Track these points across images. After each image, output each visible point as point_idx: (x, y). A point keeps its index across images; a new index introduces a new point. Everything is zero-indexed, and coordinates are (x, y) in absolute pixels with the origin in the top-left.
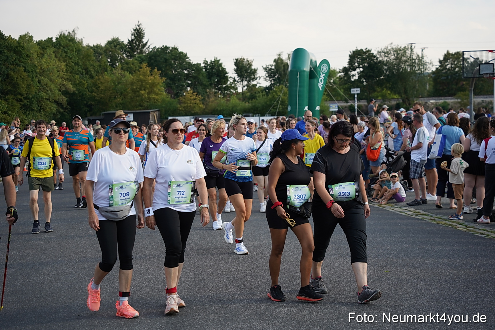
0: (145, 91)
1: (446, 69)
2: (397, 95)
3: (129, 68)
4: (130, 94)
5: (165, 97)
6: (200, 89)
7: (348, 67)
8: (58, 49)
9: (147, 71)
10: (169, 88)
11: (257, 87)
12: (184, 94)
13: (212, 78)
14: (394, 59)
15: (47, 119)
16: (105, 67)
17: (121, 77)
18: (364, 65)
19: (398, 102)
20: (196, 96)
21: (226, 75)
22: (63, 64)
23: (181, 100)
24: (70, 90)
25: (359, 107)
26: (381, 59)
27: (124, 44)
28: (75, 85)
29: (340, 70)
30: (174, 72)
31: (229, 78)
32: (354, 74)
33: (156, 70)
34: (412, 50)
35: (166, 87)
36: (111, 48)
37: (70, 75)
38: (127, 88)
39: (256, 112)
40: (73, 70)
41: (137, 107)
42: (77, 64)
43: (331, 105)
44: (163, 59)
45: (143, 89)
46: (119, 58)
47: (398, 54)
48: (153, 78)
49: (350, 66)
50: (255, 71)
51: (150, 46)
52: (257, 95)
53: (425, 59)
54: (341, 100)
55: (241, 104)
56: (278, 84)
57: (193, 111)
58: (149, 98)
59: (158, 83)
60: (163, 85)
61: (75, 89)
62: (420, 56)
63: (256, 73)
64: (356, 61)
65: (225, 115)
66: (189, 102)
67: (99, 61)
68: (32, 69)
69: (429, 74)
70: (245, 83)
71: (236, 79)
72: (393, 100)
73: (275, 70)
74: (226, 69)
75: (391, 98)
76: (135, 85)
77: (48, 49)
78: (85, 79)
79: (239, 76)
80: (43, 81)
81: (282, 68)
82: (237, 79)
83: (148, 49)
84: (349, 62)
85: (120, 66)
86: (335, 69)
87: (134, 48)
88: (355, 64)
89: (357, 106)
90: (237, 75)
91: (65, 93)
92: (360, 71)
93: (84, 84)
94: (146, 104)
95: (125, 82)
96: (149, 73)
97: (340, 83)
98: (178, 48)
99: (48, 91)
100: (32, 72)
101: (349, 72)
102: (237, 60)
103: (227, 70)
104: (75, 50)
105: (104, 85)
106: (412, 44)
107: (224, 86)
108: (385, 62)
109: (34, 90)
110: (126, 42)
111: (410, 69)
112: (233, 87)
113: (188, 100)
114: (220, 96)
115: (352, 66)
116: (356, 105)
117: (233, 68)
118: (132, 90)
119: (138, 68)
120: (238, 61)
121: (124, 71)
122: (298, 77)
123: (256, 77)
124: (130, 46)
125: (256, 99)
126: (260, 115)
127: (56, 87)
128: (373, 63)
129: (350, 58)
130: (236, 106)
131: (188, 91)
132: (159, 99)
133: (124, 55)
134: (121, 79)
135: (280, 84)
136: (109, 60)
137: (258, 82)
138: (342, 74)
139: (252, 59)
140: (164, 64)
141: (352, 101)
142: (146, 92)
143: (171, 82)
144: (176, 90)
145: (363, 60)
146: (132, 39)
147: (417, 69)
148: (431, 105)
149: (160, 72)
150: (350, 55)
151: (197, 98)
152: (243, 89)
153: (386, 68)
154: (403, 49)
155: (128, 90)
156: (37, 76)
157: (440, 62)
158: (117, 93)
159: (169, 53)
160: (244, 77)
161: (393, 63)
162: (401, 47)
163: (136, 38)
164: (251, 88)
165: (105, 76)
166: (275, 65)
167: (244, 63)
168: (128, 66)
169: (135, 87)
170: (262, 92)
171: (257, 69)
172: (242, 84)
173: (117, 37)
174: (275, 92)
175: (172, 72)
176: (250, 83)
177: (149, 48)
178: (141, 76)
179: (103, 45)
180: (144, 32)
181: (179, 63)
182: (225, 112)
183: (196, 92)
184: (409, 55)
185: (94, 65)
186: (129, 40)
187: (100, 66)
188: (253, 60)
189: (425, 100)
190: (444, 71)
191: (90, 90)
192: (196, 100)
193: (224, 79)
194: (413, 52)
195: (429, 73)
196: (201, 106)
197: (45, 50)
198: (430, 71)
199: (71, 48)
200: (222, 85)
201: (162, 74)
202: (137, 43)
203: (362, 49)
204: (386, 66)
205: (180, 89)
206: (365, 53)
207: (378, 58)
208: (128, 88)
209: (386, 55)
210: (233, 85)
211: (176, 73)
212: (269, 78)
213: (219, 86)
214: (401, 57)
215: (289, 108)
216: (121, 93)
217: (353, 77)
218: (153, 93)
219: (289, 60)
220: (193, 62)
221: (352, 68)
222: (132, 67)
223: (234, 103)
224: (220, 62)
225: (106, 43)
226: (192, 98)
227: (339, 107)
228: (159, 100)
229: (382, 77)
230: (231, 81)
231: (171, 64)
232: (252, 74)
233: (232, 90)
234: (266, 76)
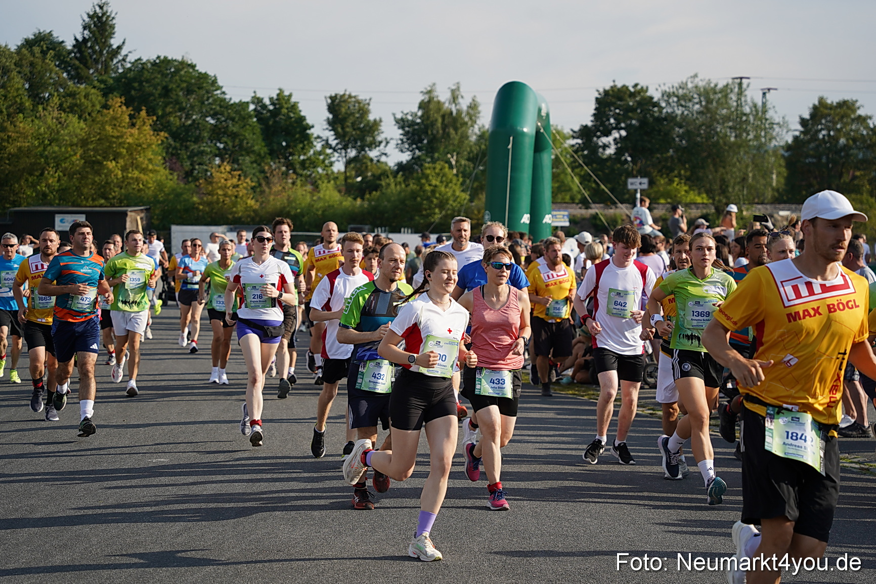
0: (117, 162)
1: (818, 139)
2: (704, 196)
3: (76, 105)
4: (78, 169)
5: (164, 177)
6: (247, 162)
7: (593, 126)
9: (122, 116)
10: (172, 157)
11: (381, 164)
12: (209, 173)
13: (276, 139)
14: (699, 113)
16: (18, 100)
17: (59, 126)
18: (631, 124)
19: (704, 211)
20: (239, 179)
21: (308, 131)
23: (201, 186)
26: (670, 110)
27: (64, 48)
29: (574, 132)
30: (183, 120)
31: (313, 139)
32: (607, 144)
33: (143, 113)
34: (740, 93)
35: (164, 155)
36: (35, 55)
38: (72, 153)
41: (93, 200)
43: (554, 213)
44: (159, 87)
45: (111, 158)
46: (51, 81)
47: (709, 101)
48: (137, 131)
49: (599, 123)
50: (376, 124)
51: (127, 55)
53: (770, 114)
54: (573, 203)
55: (344, 204)
57: (231, 214)
58: (126, 180)
59: (150, 145)
60: (160, 151)
62: (760, 106)
63: (378, 130)
64: (611, 113)
65: (307, 227)
66: (220, 192)
70: (352, 153)
71: (330, 142)
72: (693, 206)
73: (422, 127)
74: (305, 117)
75: (688, 200)
76: (91, 147)
79: (338, 136)
81: (439, 124)
82: (333, 143)
83: (123, 62)
84: (594, 115)
85: (55, 100)
87: (88, 58)
88: (609, 120)
90: (332, 133)
92: (620, 136)
94: (116, 193)
95: (67, 138)
96: (127, 120)
98: (194, 63)
101: (595, 139)
102: (333, 98)
103: (309, 121)
105: (16, 143)
106: (741, 78)
107: (302, 157)
108: (679, 118)
110: (70, 44)
111: (736, 137)
112: (323, 161)
113: (220, 188)
115: (602, 124)
117: (325, 118)
118: (82, 157)
119: (98, 107)
120: (337, 101)
121: (64, 111)
123: (379, 139)
124: (78, 55)
125: (381, 192)
126: (387, 228)
128: (651, 119)
129: (597, 106)
130: (329, 206)
131: (217, 167)
132: (147, 182)
133: (65, 75)
134: (58, 132)
135: (432, 157)
136: (28, 85)
137: (383, 151)
138: (579, 141)
139: (368, 98)
140: (162, 100)
141: (598, 205)
142: (119, 165)
143: (178, 145)
144: (188, 163)
145: (629, 111)
147: (751, 136)
149: (155, 118)
150: (597, 99)
151: (240, 183)
152: (346, 167)
153: (681, 131)
154: (721, 91)
155: (74, 159)
157: (803, 122)
158: (48, 164)
159: (173, 74)
160: (349, 140)
161: (697, 122)
162: (716, 86)
163: (93, 35)
165: (18, 124)
167: (352, 108)
168: (74, 102)
169: (91, 153)
171: (381, 121)
172: (346, 156)
173: (48, 31)
174: (425, 176)
175: (181, 119)
176: (363, 153)
177: (124, 60)
178: (108, 128)
179: (13, 48)
180: (113, 21)
181: (198, 100)
182: (306, 219)
183: (239, 170)
184: (735, 104)
186: (76, 40)
188: (370, 99)
189: (767, 209)
190: (812, 145)
192: (238, 189)
193: (302, 142)
194: (743, 99)
195: (777, 148)
196: (251, 202)
198: (782, 143)
200: (296, 157)
201: (158, 124)
202: (97, 48)
203: (627, 84)
204: (680, 127)
205: (199, 161)
206: (632, 95)
207: (663, 108)
208: (75, 154)
209: (683, 103)
210: (322, 157)
211: (189, 122)
212: (410, 145)
214: (717, 109)
217: (604, 149)
218: (136, 168)
219: (457, 104)
220: (231, 99)
221: (601, 128)
222: (83, 104)
223: (327, 198)
224: (293, 100)
225: (20, 43)
226: (229, 183)
227: (569, 220)
228: (150, 185)
229: (670, 153)
230: (318, 146)
231: (177, 102)
232: (369, 132)
233: (320, 170)
234: (402, 140)
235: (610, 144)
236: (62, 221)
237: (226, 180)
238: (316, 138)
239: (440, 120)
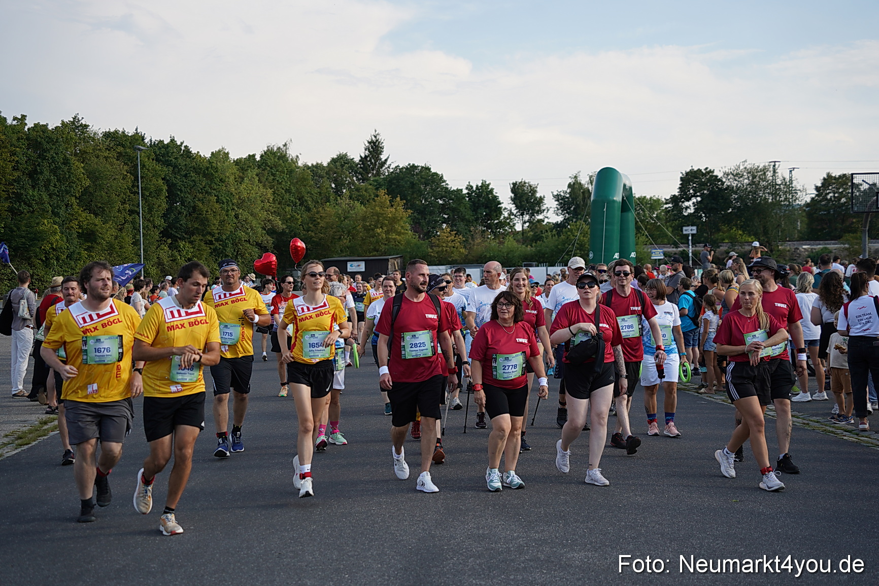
0: (383, 229)
1: (827, 199)
2: (752, 237)
3: (360, 196)
4: (361, 234)
5: (410, 237)
6: (461, 226)
7: (679, 195)
8: (264, 170)
9: (385, 201)
10: (416, 225)
11: (544, 223)
12: (438, 233)
13: (479, 211)
14: (749, 184)
15: (246, 269)
16: (327, 195)
17: (349, 209)
18: (703, 193)
20: (455, 237)
21: (499, 206)
22: (271, 191)
23: (433, 242)
24: (278, 228)
25: (694, 253)
26: (727, 183)
27: (354, 162)
28: (285, 220)
29: (667, 200)
30: (423, 202)
31: (502, 210)
32: (688, 206)
33: (398, 199)
34: (774, 171)
35: (412, 223)
36: (336, 168)
37: (279, 206)
38: (357, 224)
39: (541, 260)
40: (283, 199)
41: (370, 253)
42: (288, 191)
43: (654, 251)
44: (408, 183)
45: (379, 226)
46: (347, 182)
47: (754, 177)
48: (394, 210)
49: (683, 193)
50: (541, 199)
51: (390, 165)
52: (544, 235)
53: (794, 183)
54: (668, 244)
55: (520, 249)
56: (574, 220)
57: (450, 257)
58: (388, 239)
59: (401, 218)
60: (408, 221)
61: (285, 227)
62: (788, 179)
63: (542, 202)
64: (691, 187)
66: (444, 245)
67: (318, 187)
68: (228, 198)
69: (801, 207)
70: (527, 218)
71: (512, 211)
72: (746, 244)
73: (570, 199)
74: (498, 197)
75: (743, 240)
76: (368, 220)
77: (249, 171)
78: (299, 212)
79: (517, 207)
80: (242, 215)
81: (581, 197)
82: (515, 212)
83: (388, 169)
84: (680, 188)
85: (348, 193)
86: (660, 198)
87: (368, 167)
88: (689, 191)
89: (692, 252)
90: (514, 205)
91: (272, 232)
92: (697, 201)
93: (298, 219)
94: (383, 248)
95: (354, 216)
96: (388, 203)
97: (667, 219)
98: (430, 167)
99: (248, 229)
100: (227, 202)
101: (680, 203)
102: (514, 184)
103: (501, 199)
104: (286, 171)
105: (325, 220)
106: (775, 162)
107: (496, 221)
108: (735, 188)
109: (229, 228)
110: (357, 159)
111: (772, 199)
112: (509, 223)
113: (444, 242)
114: (489, 236)
115: (685, 194)
116: (690, 251)
117: (510, 196)
118: (365, 227)
119: (373, 197)
120: (517, 186)
121: (353, 200)
122: (605, 210)
123: (544, 208)
124: (362, 166)
125: (543, 241)
126: (547, 264)
127: (260, 224)
128: (716, 190)
129: (682, 182)
130: (511, 251)
131: (443, 229)
133: (355, 178)
134: (349, 212)
135: (576, 218)
136: (333, 186)
137: (546, 216)
138: (670, 205)
139: (536, 184)
140: (411, 190)
141: (684, 245)
142: (384, 231)
143: (420, 217)
144: (426, 228)
145: (702, 185)
146: (365, 156)
147: (783, 199)
148: (805, 252)
149: (405, 201)
150: (681, 178)
152: (523, 226)
153: (736, 196)
154: (762, 170)
155: (358, 228)
156: (233, 209)
157: (817, 189)
158: (343, 232)
159: (417, 174)
160: (525, 210)
161: (747, 190)
162: (758, 167)
163: (371, 154)
164: (535, 225)
165: (326, 208)
166: (570, 193)
167: (525, 189)
168: (359, 194)
169: (368, 224)
170: (551, 231)
171: (544, 197)
172: (522, 220)
173: (345, 153)
174: (571, 230)
175: (422, 201)
176: (533, 217)
177: (389, 167)
178: (377, 208)
179: (325, 164)
180: (383, 145)
181: (432, 189)
183: (455, 231)
184: (771, 178)
185: (312, 192)
186: (361, 157)
187: (320, 193)
188: (538, 184)
189: (794, 245)
190: (823, 203)
191: (305, 229)
192: (454, 242)
193: (495, 212)
194: (776, 175)
195: (800, 205)
196: (462, 250)
197: (245, 172)
198: (803, 203)
199: (280, 169)
200: (492, 221)
201: (407, 205)
202: (373, 161)
203: (701, 168)
204: (736, 193)
205: (432, 226)
206: (704, 175)
207: (724, 182)
208: (359, 225)
209: (737, 178)
210: (508, 221)
211: (427, 203)
212: (562, 211)
213: (489, 222)
214: (759, 182)
215: (591, 255)
216: (349, 232)
217: (686, 209)
218: (394, 232)
219: (592, 185)
220: (451, 188)
221: (684, 197)
222: (364, 195)
223: (510, 246)
224: (490, 187)
225: (329, 161)
226: (450, 238)
227: (664, 255)
228: (402, 242)
229: (730, 210)
230: (506, 214)
231: (420, 191)
232: (537, 204)
233: (506, 228)
234: (557, 208)
235: (690, 206)
236: (351, 266)
237: (447, 237)
238: (504, 209)
239: (581, 195)
